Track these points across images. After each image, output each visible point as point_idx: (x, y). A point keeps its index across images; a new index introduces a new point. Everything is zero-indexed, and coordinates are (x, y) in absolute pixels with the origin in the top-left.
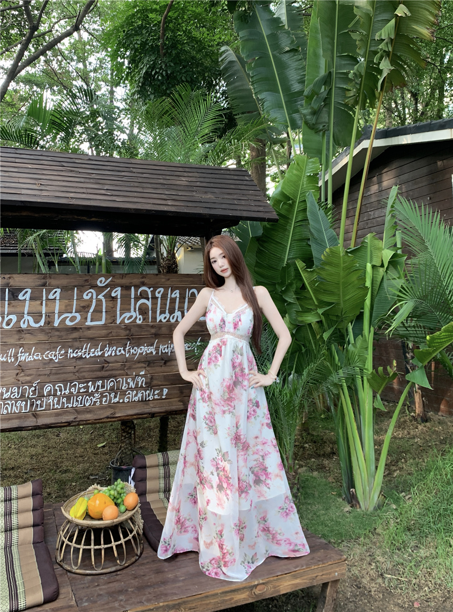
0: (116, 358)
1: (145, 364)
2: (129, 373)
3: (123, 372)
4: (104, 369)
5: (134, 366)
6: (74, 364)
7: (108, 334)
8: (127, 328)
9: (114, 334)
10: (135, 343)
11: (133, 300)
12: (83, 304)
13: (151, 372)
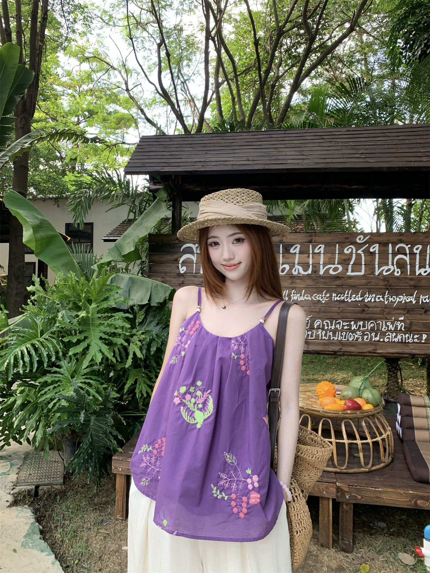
0: (375, 304)
1: (404, 311)
2: (388, 317)
3: (381, 316)
4: (365, 312)
5: (393, 312)
6: (338, 306)
7: (368, 283)
8: (385, 278)
9: (372, 283)
10: (394, 292)
11: (390, 256)
12: (344, 258)
13: (410, 318)
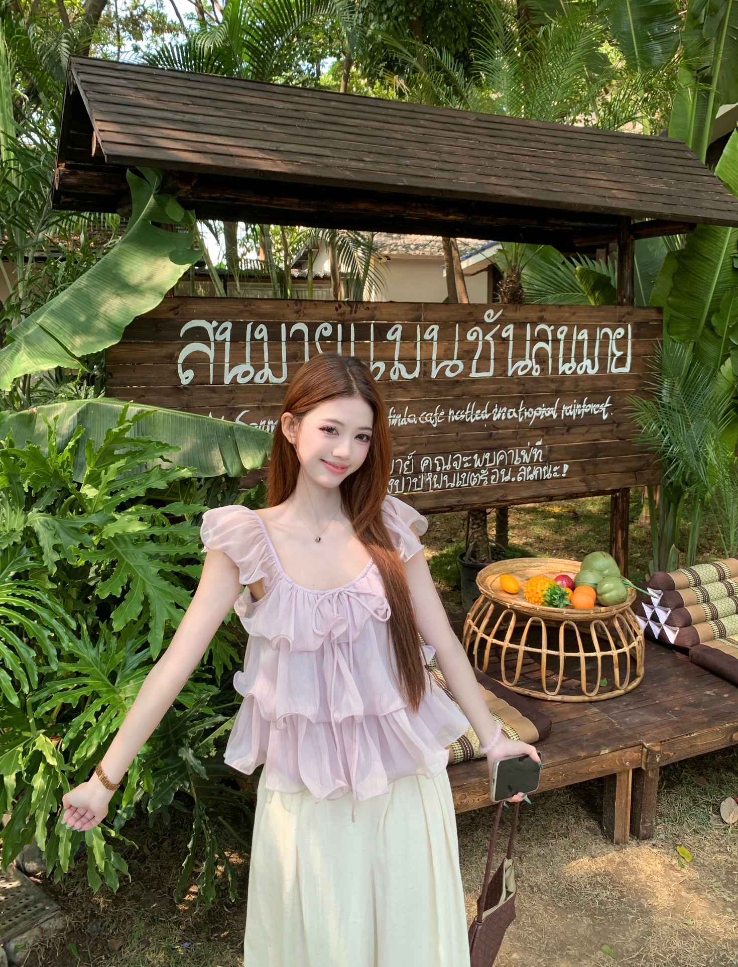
0: (506, 423)
1: (543, 431)
2: (522, 443)
4: (493, 437)
5: (529, 434)
6: (456, 431)
7: (497, 390)
8: (521, 381)
9: (504, 390)
10: (530, 403)
11: (528, 343)
12: (466, 348)
13: (549, 442)
